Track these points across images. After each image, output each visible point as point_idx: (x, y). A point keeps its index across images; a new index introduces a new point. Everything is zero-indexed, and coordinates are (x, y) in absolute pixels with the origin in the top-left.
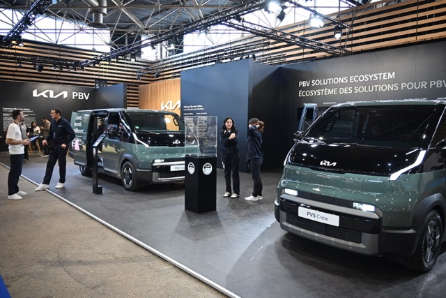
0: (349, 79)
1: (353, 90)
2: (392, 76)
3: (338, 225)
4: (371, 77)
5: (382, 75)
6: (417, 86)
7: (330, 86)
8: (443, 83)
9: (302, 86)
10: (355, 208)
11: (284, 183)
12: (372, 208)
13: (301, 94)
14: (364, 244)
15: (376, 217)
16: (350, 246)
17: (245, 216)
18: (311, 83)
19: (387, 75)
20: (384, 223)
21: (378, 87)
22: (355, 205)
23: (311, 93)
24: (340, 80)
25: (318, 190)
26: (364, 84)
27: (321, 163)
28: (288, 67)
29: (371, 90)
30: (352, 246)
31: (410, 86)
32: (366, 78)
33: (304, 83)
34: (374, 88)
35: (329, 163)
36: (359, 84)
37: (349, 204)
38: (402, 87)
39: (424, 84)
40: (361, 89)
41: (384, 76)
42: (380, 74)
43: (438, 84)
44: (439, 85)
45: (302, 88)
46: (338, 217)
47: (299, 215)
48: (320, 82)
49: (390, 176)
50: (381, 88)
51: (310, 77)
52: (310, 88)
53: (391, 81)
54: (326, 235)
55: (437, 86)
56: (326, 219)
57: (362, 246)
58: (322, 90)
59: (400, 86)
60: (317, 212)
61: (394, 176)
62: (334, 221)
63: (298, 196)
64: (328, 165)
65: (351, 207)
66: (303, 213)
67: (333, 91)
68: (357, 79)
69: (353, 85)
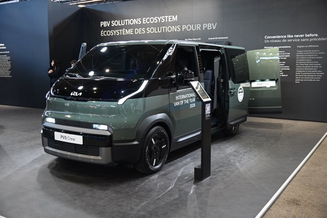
0: (142, 21)
1: (146, 31)
2: (175, 18)
3: (82, 144)
4: (159, 19)
5: (168, 18)
6: (194, 28)
7: (127, 27)
8: (212, 26)
9: (103, 26)
10: (95, 129)
11: (47, 113)
12: (105, 127)
13: (102, 33)
14: (101, 157)
15: (109, 134)
16: (91, 159)
17: (27, 147)
18: (111, 24)
19: (172, 17)
20: (114, 139)
21: (165, 28)
22: (94, 126)
23: (111, 33)
24: (135, 21)
25: (69, 116)
26: (154, 25)
27: (71, 94)
28: (90, 8)
29: (160, 31)
30: (93, 159)
31: (189, 28)
32: (155, 20)
33: (104, 24)
34: (162, 29)
35: (77, 93)
36: (150, 25)
37: (90, 126)
38: (183, 28)
39: (199, 26)
40: (152, 30)
41: (169, 18)
42: (166, 17)
43: (208, 26)
44: (210, 28)
45: (104, 28)
46: (81, 137)
47: (56, 139)
48: (118, 22)
49: (118, 101)
50: (167, 30)
51: (110, 18)
52: (110, 28)
53: (174, 24)
54: (75, 153)
55: (208, 29)
56: (74, 140)
57: (99, 158)
58: (121, 30)
59: (181, 28)
60: (67, 135)
61: (121, 101)
62: (79, 140)
63: (56, 123)
64: (76, 95)
65: (92, 128)
66: (58, 136)
67: (129, 32)
68: (148, 20)
69: (146, 26)
